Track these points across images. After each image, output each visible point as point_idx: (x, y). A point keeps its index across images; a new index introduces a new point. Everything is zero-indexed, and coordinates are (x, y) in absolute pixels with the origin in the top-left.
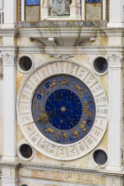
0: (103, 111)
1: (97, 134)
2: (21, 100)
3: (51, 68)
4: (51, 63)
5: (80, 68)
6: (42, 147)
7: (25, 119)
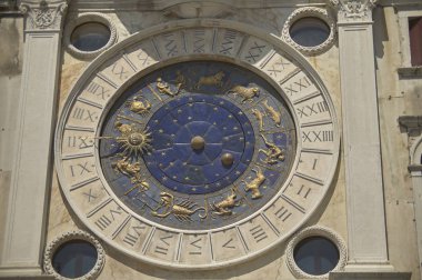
0: (321, 136)
1: (303, 193)
2: (70, 124)
3: (166, 43)
4: (165, 34)
5: (251, 42)
6: (131, 240)
7: (77, 170)
